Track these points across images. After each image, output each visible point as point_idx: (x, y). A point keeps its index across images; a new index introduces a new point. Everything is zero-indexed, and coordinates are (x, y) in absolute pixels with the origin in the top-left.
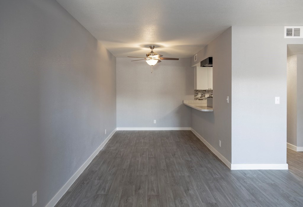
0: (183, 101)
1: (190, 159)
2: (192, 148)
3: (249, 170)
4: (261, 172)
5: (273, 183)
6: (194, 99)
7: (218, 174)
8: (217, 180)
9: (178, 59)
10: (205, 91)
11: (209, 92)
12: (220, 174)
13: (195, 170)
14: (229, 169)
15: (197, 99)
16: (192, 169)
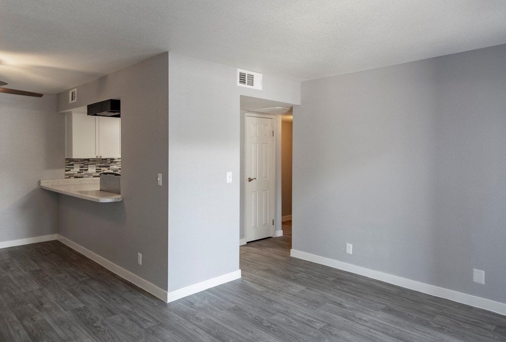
0: (40, 181)
1: (82, 305)
2: (76, 279)
3: (194, 294)
4: (211, 293)
5: (233, 305)
6: (64, 178)
7: (150, 320)
8: (153, 332)
9: (40, 95)
10: (88, 160)
11: (95, 162)
12: (152, 317)
13: (102, 327)
14: (163, 303)
15: (70, 176)
16: (95, 325)
